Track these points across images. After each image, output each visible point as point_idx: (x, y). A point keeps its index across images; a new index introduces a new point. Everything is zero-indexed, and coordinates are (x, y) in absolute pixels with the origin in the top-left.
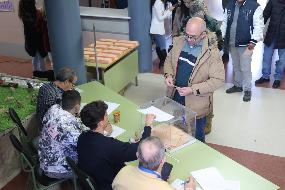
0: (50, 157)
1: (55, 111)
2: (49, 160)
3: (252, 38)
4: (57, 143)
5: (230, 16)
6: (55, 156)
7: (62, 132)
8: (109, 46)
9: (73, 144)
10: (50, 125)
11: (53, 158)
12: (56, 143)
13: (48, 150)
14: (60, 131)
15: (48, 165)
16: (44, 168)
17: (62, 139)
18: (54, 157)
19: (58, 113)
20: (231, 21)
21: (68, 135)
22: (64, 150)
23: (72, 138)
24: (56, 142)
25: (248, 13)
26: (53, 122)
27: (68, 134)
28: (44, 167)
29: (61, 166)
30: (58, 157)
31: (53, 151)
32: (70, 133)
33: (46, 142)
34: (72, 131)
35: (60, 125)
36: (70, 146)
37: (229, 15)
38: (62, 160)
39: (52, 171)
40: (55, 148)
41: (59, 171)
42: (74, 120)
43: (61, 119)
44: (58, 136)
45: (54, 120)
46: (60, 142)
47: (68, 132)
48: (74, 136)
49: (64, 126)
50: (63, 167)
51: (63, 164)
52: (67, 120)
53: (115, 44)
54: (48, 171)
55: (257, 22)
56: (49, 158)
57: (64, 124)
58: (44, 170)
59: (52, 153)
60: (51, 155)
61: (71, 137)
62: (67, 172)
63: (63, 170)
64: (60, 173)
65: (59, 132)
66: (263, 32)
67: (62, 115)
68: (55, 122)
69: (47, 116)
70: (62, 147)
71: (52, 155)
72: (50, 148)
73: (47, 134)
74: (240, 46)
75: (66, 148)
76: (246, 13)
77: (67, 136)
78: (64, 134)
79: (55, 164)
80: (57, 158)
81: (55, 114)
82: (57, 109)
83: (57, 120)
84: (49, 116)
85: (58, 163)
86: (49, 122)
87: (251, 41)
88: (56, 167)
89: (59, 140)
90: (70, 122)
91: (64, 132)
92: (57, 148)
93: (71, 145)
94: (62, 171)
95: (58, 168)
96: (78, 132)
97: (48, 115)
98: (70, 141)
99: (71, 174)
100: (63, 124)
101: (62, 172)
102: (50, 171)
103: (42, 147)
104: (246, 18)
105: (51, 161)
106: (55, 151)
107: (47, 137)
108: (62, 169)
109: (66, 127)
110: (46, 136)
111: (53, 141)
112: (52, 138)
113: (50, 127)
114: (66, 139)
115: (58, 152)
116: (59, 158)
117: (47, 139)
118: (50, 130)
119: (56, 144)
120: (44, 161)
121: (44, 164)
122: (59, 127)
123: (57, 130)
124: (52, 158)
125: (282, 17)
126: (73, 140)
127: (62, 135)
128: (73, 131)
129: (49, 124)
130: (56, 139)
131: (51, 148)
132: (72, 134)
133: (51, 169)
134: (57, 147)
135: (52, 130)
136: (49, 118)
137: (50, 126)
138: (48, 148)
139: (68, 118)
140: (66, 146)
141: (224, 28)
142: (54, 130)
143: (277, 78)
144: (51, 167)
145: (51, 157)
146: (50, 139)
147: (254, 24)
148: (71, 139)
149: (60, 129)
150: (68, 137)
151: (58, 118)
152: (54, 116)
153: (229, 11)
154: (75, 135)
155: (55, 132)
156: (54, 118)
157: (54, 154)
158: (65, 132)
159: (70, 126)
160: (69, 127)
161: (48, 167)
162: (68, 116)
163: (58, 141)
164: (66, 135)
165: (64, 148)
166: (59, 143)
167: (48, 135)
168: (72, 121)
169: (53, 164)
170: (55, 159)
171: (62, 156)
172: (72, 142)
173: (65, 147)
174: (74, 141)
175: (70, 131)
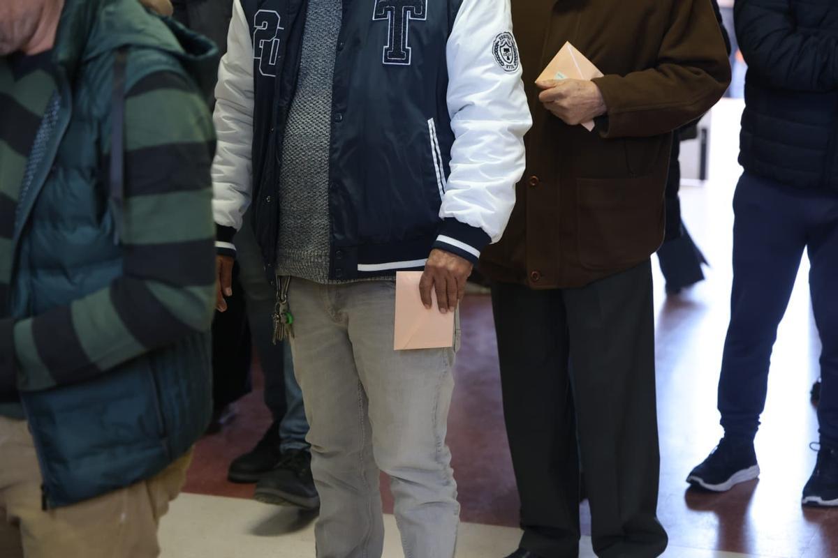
3: (445, 212)
5: (275, 52)
20: (289, 88)
25: (409, 17)
37: (268, 45)
55: (475, 85)
66: (523, 161)
74: (362, 268)
76: (399, 20)
87: (442, 238)
104: (397, 52)
141: (231, 151)
147: (452, 100)
153: (262, 18)
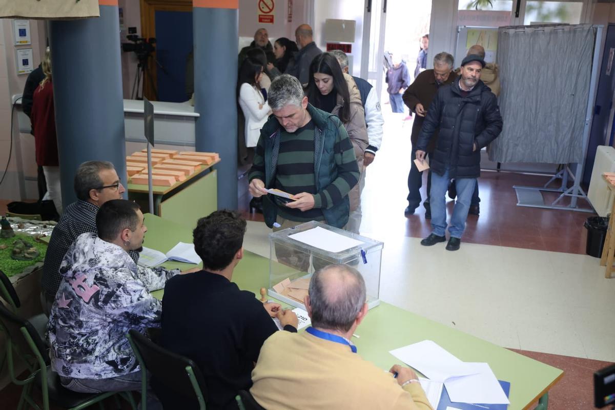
0: (77, 345)
1: (86, 243)
2: (75, 350)
4: (95, 312)
6: (90, 341)
7: (107, 286)
8: (164, 159)
9: (130, 311)
10: (76, 274)
11: (85, 346)
12: (92, 311)
13: (74, 329)
14: (101, 284)
15: (72, 363)
16: (63, 371)
17: (106, 302)
18: (88, 343)
19: (94, 248)
21: (120, 291)
22: (108, 327)
23: (130, 297)
24: (93, 308)
26: (83, 268)
27: (121, 289)
28: (64, 367)
29: (102, 364)
30: (97, 343)
31: (85, 331)
32: (124, 286)
33: (68, 312)
34: (128, 282)
35: (101, 272)
36: (124, 316)
38: (105, 349)
39: (82, 376)
40: (90, 324)
41: (97, 374)
42: (129, 260)
43: (100, 258)
44: (96, 296)
45: (86, 261)
46: (101, 308)
47: (119, 285)
48: (132, 293)
49: (109, 273)
50: (107, 365)
51: (106, 359)
52: (114, 260)
53: (174, 157)
54: (73, 375)
56: (75, 348)
57: (109, 269)
58: (62, 374)
59: (83, 336)
60: (81, 340)
61: (126, 296)
62: (116, 375)
63: (106, 372)
64: (99, 380)
65: (98, 288)
67: (103, 250)
68: (87, 267)
69: (69, 257)
70: (105, 321)
71: (83, 338)
72: (77, 325)
73: (69, 295)
75: (114, 321)
77: (118, 293)
78: (110, 290)
79: (89, 359)
80: (94, 345)
81: (86, 249)
82: (90, 241)
83: (93, 262)
84: (73, 256)
85: (96, 357)
86: (74, 267)
88: (91, 366)
89: (99, 303)
90: (120, 264)
91: (109, 285)
92: (95, 323)
93: (126, 313)
94: (105, 374)
95: (95, 368)
96: (140, 285)
97: (71, 256)
98: (125, 305)
99: (124, 381)
100: (107, 269)
101: (104, 377)
102: (76, 377)
103: (59, 324)
105: (80, 353)
106: (89, 330)
107: (71, 301)
108: (103, 371)
109: (114, 274)
110: (67, 298)
111: (84, 308)
112: (82, 302)
113: (76, 279)
114: (115, 302)
115: (95, 332)
116: (99, 345)
117: (69, 305)
118: (77, 286)
119: (93, 314)
120: (65, 353)
121: (62, 360)
122: (99, 275)
123: (93, 283)
124: (83, 345)
125: (461, 121)
126: (131, 302)
127: (106, 293)
128: (130, 283)
129: (74, 272)
130: (91, 304)
131: (80, 324)
132: (128, 289)
133: (79, 372)
134: (95, 320)
135: (83, 284)
136: (73, 260)
137: (76, 277)
138: (73, 324)
139: (116, 255)
140: (114, 317)
142: (86, 284)
143: (453, 234)
144: (80, 367)
145: (80, 345)
146: (77, 305)
148: (127, 300)
149: (100, 280)
150: (120, 296)
151: (93, 257)
152: (84, 254)
154: (134, 291)
155: (89, 289)
156: (85, 257)
157: (88, 337)
158: (112, 286)
159: (123, 273)
160: (119, 274)
161: (72, 368)
162: (116, 252)
163: (97, 306)
164: (116, 292)
165: (109, 323)
166: (98, 311)
167: (73, 297)
168: (125, 261)
169: (84, 358)
170: (91, 347)
171: (105, 342)
172: (129, 305)
173: (113, 319)
174: (134, 304)
175: (124, 282)
